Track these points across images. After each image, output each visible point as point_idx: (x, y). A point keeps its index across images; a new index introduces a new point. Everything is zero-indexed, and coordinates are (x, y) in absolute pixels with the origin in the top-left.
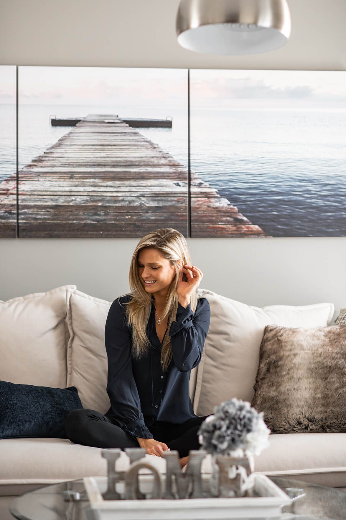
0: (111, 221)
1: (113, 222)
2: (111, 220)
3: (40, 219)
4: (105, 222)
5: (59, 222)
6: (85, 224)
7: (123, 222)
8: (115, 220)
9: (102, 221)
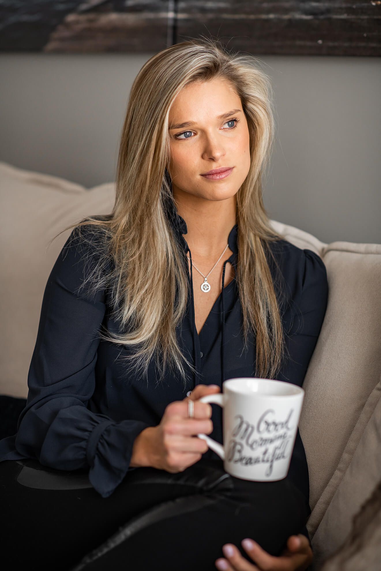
0: (341, 14)
1: (344, 16)
2: (340, 11)
3: (211, 10)
4: (329, 16)
5: (242, 16)
6: (290, 20)
7: (366, 17)
8: (349, 10)
9: (322, 13)
